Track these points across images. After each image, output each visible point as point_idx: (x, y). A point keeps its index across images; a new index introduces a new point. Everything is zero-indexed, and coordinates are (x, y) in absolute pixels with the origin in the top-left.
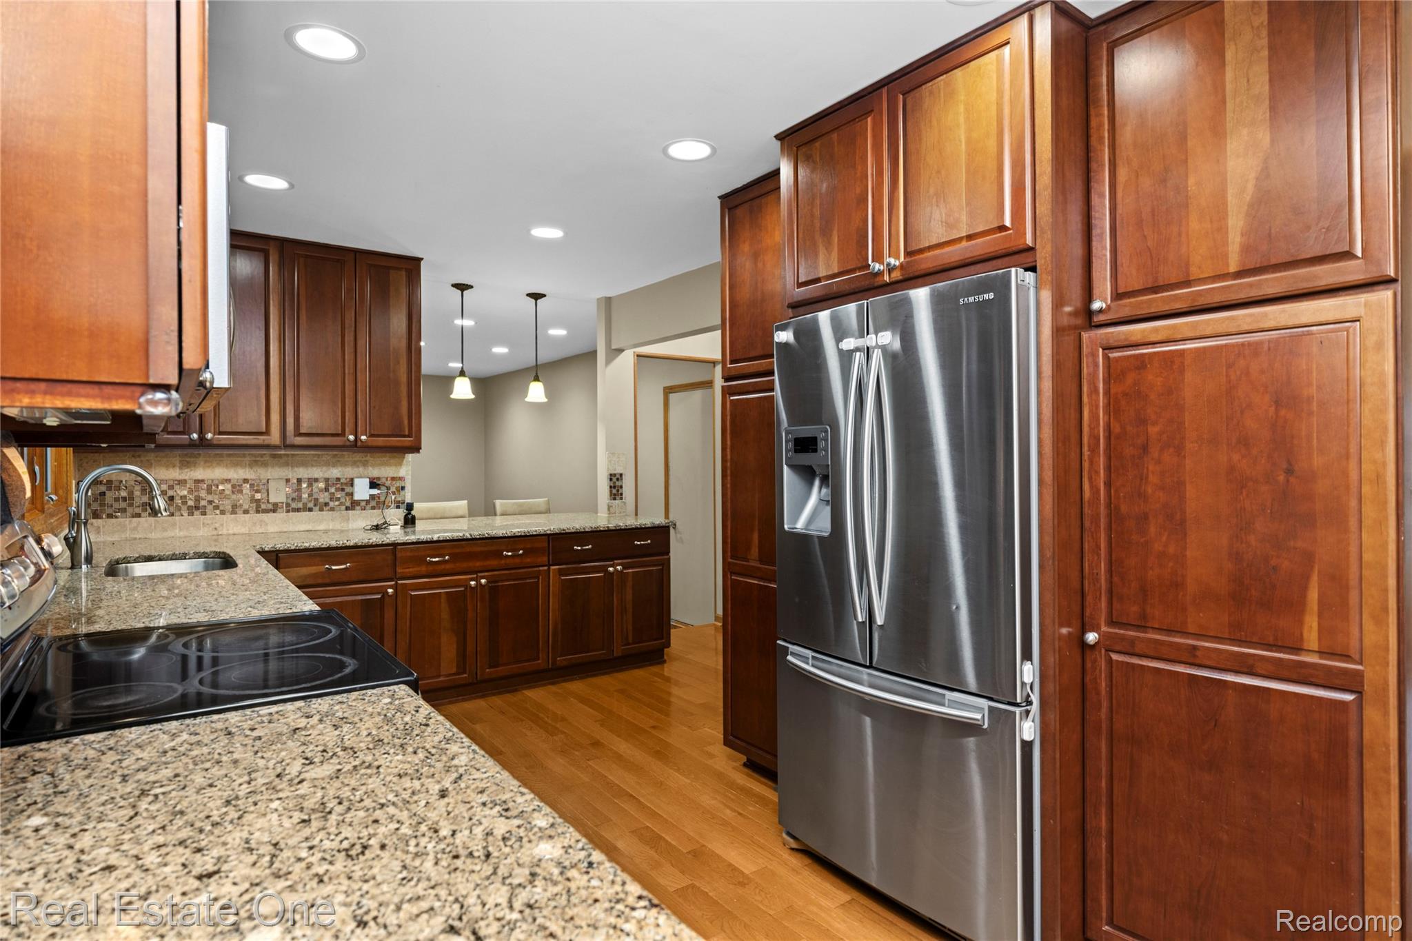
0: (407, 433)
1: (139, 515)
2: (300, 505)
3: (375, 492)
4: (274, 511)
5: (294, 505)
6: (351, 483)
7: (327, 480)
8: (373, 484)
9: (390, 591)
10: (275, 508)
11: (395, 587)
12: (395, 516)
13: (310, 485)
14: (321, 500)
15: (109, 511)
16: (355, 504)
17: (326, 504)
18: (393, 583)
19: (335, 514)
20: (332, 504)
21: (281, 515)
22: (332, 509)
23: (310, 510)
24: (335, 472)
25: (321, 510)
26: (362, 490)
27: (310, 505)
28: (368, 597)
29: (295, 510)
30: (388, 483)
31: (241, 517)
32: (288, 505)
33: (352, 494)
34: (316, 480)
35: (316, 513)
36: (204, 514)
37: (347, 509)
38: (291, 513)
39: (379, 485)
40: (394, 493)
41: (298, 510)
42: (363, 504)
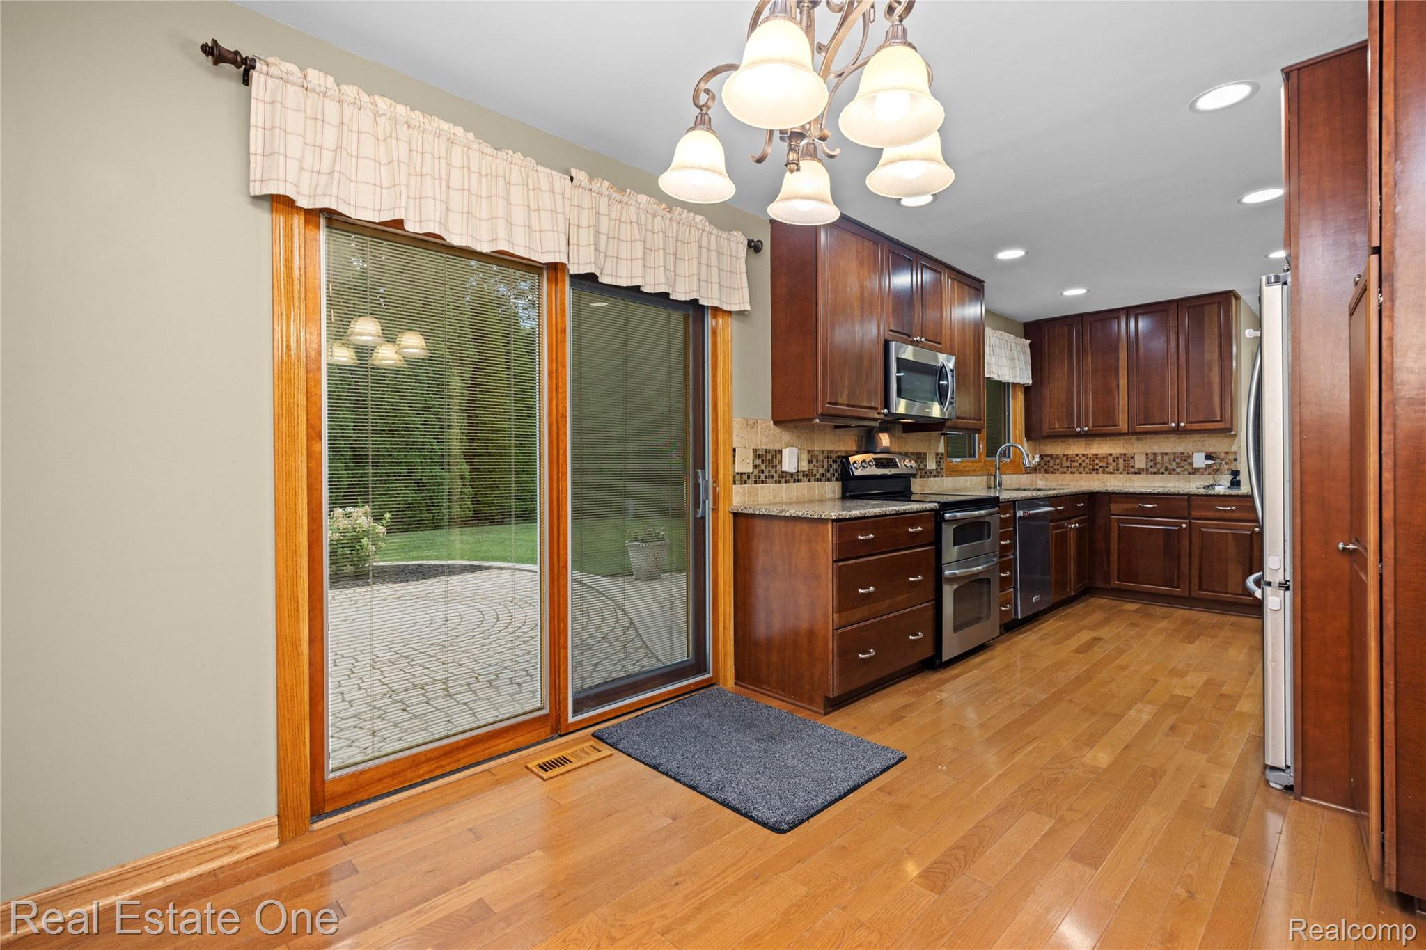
0: (1218, 419)
1: (1065, 473)
2: (1155, 470)
3: (1210, 462)
4: (1139, 473)
5: (1151, 470)
6: (1190, 456)
7: (1174, 454)
8: (1208, 457)
9: (1184, 526)
10: (1138, 472)
11: (1190, 524)
12: (1226, 479)
13: (1162, 457)
14: (1170, 467)
15: (1052, 470)
16: (1195, 471)
17: (1174, 470)
18: (1187, 521)
19: (1180, 476)
20: (1178, 470)
21: (1143, 476)
22: (1178, 473)
23: (1163, 473)
24: (1179, 449)
25: (1170, 474)
26: (1199, 461)
27: (1163, 470)
28: (1168, 528)
29: (1151, 473)
30: (1223, 455)
31: (1118, 476)
32: (1147, 470)
33: (1192, 464)
34: (1167, 454)
35: (1166, 476)
36: (1097, 473)
37: (1190, 473)
38: (1149, 475)
39: (1213, 457)
40: (1227, 463)
41: (1155, 473)
42: (1202, 470)
